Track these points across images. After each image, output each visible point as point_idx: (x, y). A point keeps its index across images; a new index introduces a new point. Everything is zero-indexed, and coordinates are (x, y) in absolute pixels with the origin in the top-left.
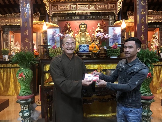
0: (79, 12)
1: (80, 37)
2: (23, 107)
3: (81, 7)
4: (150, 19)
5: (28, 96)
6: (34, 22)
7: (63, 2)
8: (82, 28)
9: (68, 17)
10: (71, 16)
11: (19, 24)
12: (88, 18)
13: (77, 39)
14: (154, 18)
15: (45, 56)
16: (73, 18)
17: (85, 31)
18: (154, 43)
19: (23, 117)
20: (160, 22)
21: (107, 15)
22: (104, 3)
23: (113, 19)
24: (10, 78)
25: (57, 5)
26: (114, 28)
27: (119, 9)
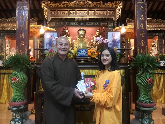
0: (78, 18)
1: (78, 43)
2: (14, 115)
3: (80, 13)
4: (149, 27)
5: (21, 103)
6: (31, 26)
7: (61, 8)
9: (66, 23)
10: (70, 22)
11: (16, 29)
12: (87, 24)
13: (75, 44)
14: (152, 26)
15: (41, 61)
16: (72, 24)
18: (153, 51)
20: (159, 30)
22: (103, 10)
23: (112, 26)
24: (3, 84)
25: (56, 11)
26: (113, 33)
27: (118, 16)
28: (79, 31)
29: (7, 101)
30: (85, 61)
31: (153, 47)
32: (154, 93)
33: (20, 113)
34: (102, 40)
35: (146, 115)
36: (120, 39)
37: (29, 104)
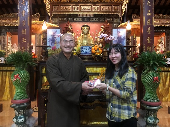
0: (82, 13)
1: (82, 39)
2: (17, 112)
3: (84, 8)
4: (156, 23)
5: (24, 100)
6: (33, 22)
7: (64, 3)
8: (84, 30)
9: (70, 19)
10: (74, 17)
11: (17, 25)
12: (91, 20)
13: (78, 41)
14: (160, 22)
15: (44, 58)
16: (75, 19)
17: (88, 33)
18: (160, 48)
19: (17, 123)
20: (166, 27)
21: (111, 18)
22: (107, 5)
23: (117, 22)
24: (5, 82)
25: (58, 6)
26: (119, 30)
27: (124, 12)
28: (83, 27)
29: (10, 99)
30: (89, 59)
31: (160, 44)
32: (160, 91)
33: (23, 111)
34: (107, 37)
35: (151, 114)
36: (125, 36)
37: (32, 102)
